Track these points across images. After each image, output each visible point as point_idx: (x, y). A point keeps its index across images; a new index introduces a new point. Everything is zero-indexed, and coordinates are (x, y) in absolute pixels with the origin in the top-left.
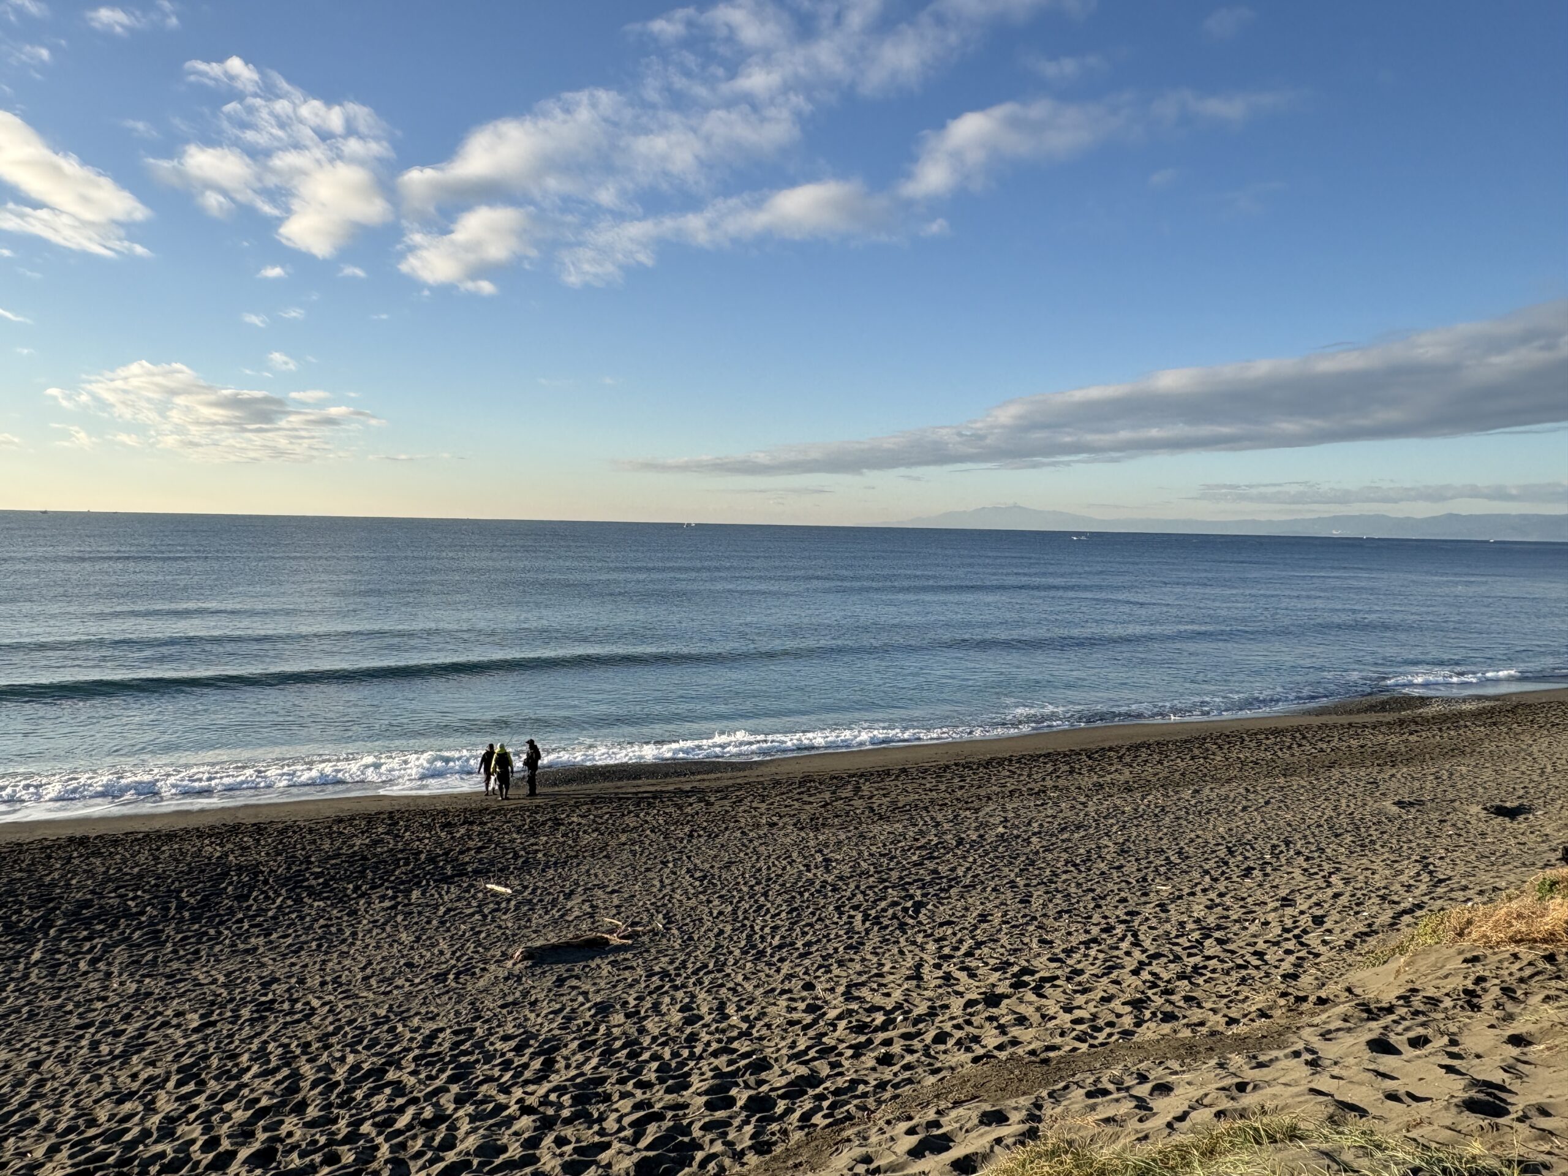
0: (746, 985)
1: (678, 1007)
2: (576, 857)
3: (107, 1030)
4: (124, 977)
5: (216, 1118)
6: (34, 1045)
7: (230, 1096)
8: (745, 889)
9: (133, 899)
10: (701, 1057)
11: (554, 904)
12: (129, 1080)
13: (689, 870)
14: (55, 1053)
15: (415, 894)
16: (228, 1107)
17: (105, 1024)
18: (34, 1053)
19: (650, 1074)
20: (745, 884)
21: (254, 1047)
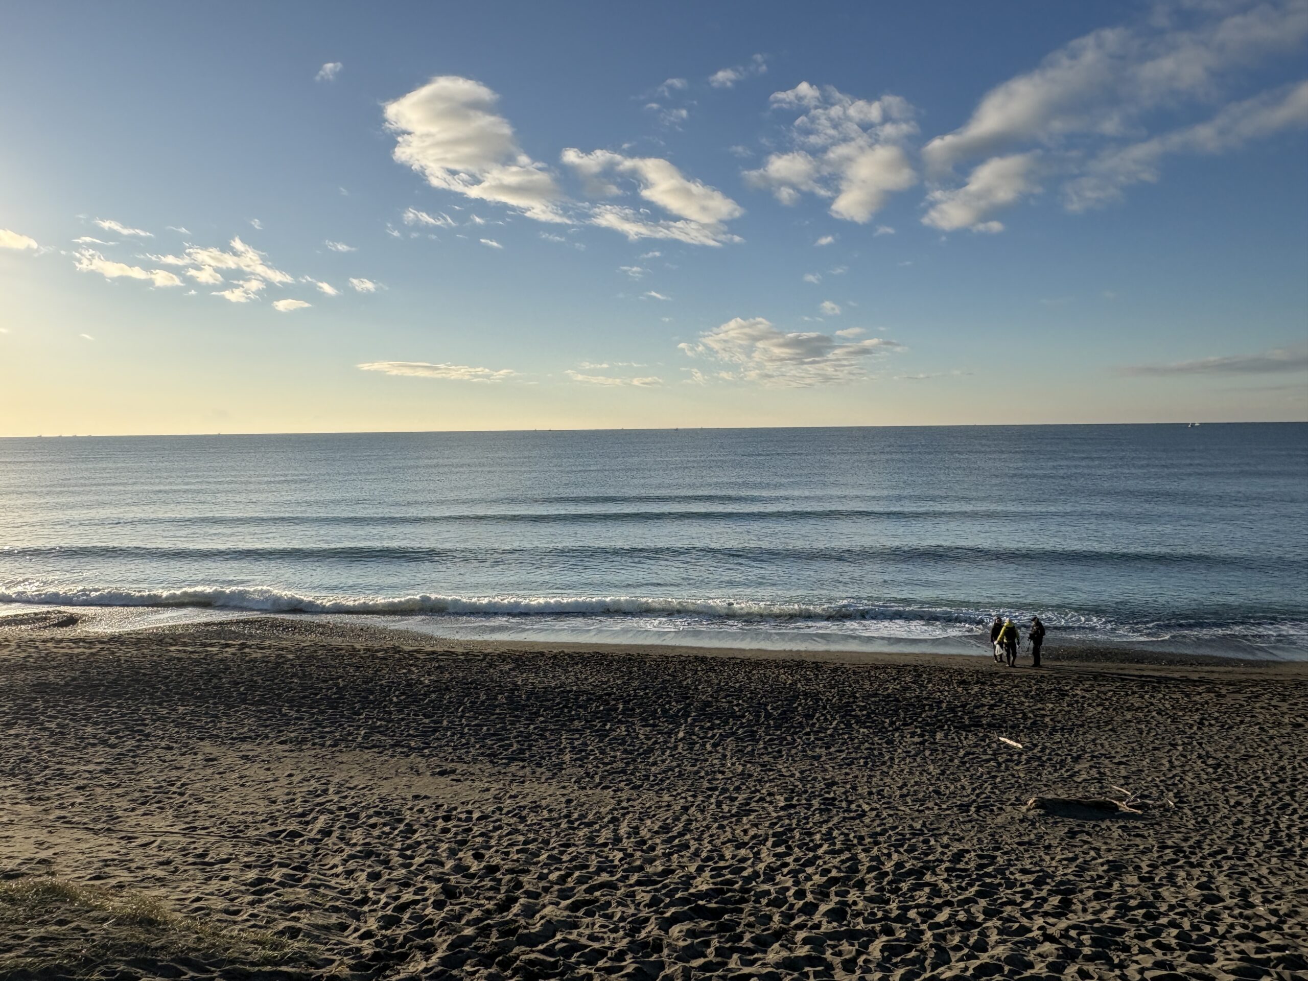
0: (1272, 879)
1: (1195, 883)
2: (1082, 726)
3: (726, 795)
4: (734, 759)
5: (801, 876)
6: (683, 795)
7: (810, 862)
8: (1267, 785)
9: (737, 705)
10: (1223, 937)
11: (1062, 763)
12: (742, 834)
13: (1200, 757)
14: (696, 804)
15: (939, 735)
16: (810, 870)
17: (725, 790)
18: (683, 801)
19: (1170, 937)
20: (1266, 779)
21: (824, 829)
